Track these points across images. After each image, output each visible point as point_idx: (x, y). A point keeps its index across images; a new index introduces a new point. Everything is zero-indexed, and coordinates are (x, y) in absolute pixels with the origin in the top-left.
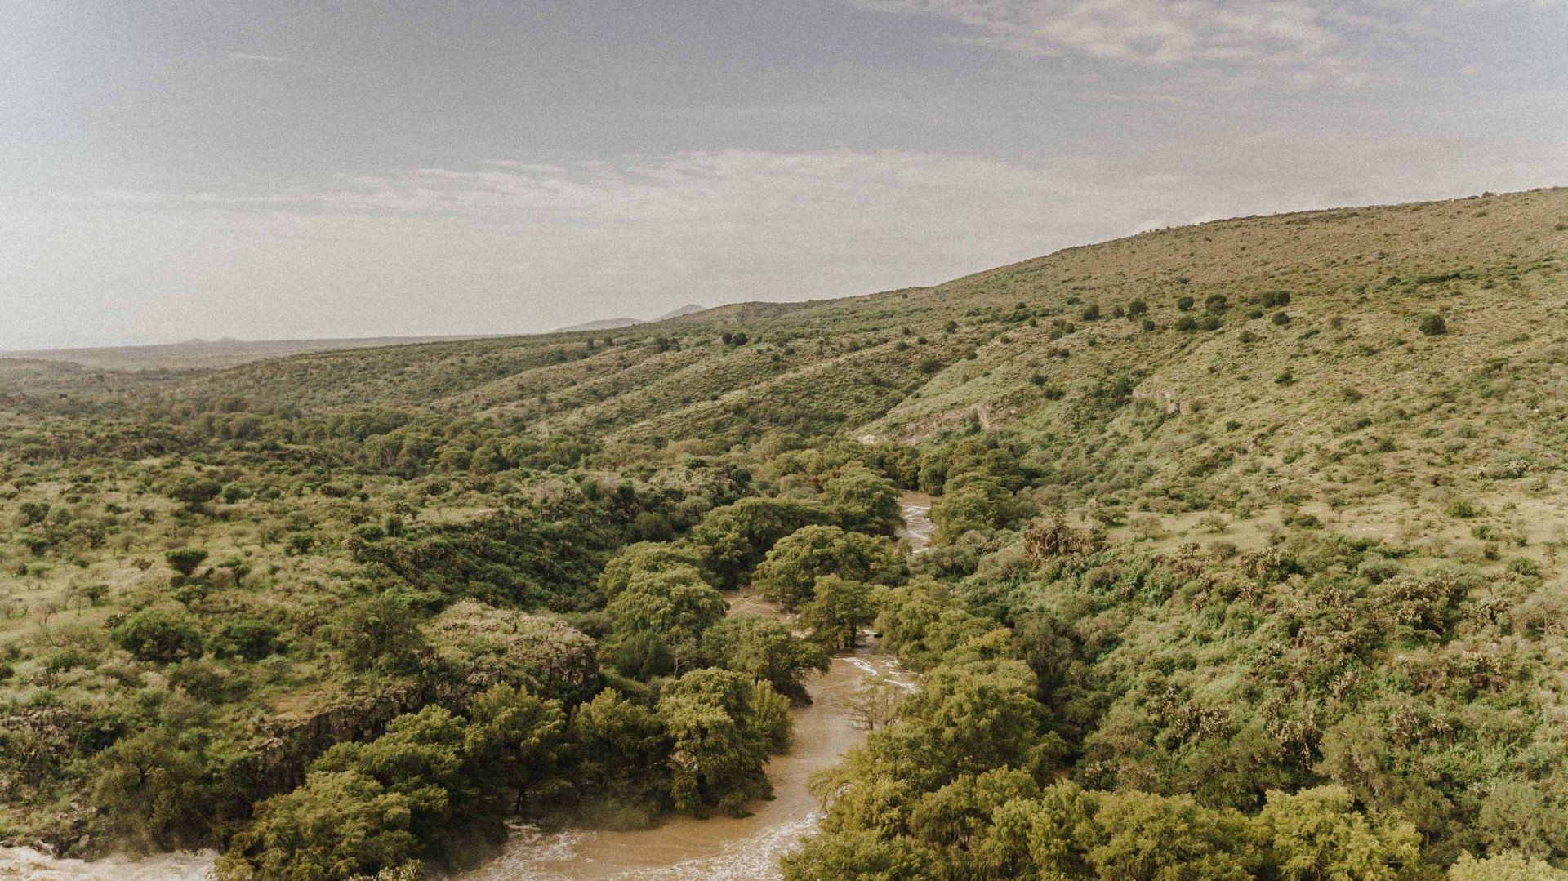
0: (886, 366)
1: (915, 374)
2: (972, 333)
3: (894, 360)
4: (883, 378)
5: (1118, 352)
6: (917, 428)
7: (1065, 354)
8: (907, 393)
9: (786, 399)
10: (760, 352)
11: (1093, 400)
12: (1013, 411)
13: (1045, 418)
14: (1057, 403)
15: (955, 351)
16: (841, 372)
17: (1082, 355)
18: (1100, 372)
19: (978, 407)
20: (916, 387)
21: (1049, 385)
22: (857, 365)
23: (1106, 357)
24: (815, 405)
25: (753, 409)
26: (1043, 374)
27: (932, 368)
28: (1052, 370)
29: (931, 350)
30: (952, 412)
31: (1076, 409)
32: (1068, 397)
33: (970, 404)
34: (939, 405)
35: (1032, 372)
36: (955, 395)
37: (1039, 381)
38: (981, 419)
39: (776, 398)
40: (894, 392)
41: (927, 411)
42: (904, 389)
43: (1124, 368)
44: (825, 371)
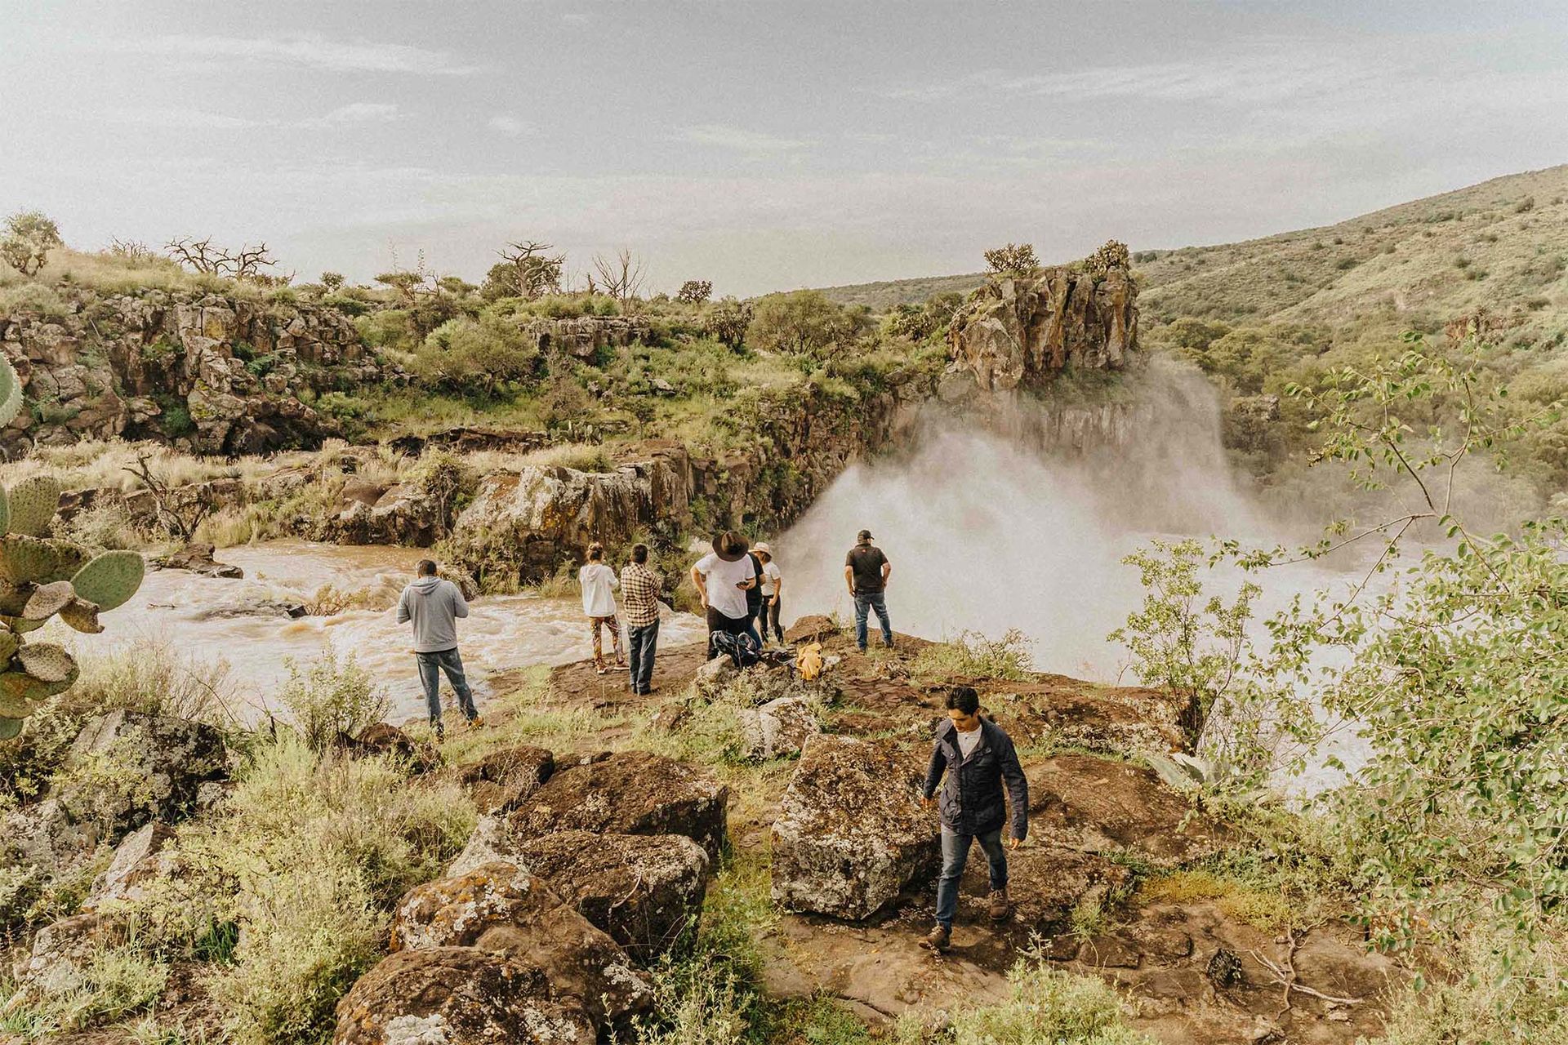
0: (1300, 264)
1: (1329, 271)
2: (1391, 234)
3: (1309, 259)
4: (1297, 274)
5: (1552, 234)
6: (1330, 312)
7: (1494, 239)
8: (1320, 287)
9: (1200, 295)
10: (1172, 263)
11: (1519, 278)
12: (1431, 293)
13: (1465, 297)
14: (1480, 283)
15: (1372, 250)
16: (1254, 271)
17: (1511, 240)
18: (1532, 253)
19: (1394, 291)
20: (1329, 281)
21: (1472, 268)
22: (1270, 263)
23: (1538, 239)
24: (1226, 299)
25: (1167, 302)
26: (1466, 257)
27: (1346, 265)
28: (1478, 256)
29: (1348, 249)
30: (1367, 297)
31: (1500, 288)
32: (1492, 277)
33: (1386, 288)
34: (1354, 291)
35: (1455, 257)
36: (1371, 282)
37: (1463, 264)
38: (1398, 302)
39: (1190, 293)
40: (1306, 286)
41: (1342, 296)
42: (1317, 283)
43: (1558, 248)
44: (1238, 270)
